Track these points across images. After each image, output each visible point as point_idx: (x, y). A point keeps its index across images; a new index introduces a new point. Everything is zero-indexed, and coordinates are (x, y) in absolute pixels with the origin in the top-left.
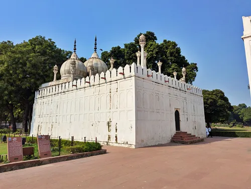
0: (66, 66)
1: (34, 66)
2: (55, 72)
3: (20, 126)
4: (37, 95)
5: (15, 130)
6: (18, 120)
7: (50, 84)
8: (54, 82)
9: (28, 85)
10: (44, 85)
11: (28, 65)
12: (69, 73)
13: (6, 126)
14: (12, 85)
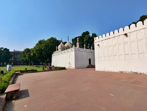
0: (59, 46)
1: (51, 47)
2: (57, 48)
3: (49, 64)
4: (53, 55)
5: (47, 65)
6: (48, 62)
7: (56, 52)
8: (57, 51)
9: (50, 52)
10: (54, 52)
11: (49, 47)
12: (60, 48)
13: (45, 64)
14: (46, 53)
